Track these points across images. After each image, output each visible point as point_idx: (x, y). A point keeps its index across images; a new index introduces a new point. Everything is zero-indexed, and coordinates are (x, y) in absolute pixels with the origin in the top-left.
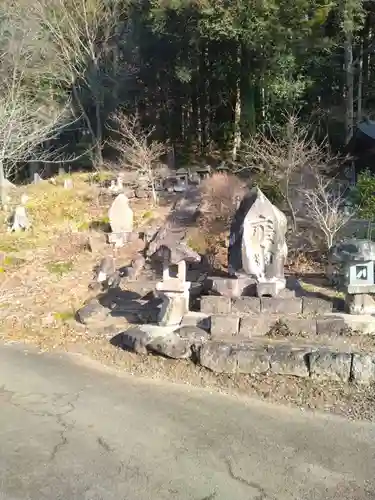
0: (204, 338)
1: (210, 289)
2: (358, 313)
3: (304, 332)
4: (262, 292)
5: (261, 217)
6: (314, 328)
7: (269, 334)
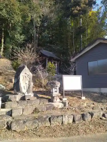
0: (10, 119)
1: (8, 99)
2: (55, 102)
3: (43, 111)
4: (27, 98)
5: (26, 73)
6: (46, 108)
7: (33, 113)
